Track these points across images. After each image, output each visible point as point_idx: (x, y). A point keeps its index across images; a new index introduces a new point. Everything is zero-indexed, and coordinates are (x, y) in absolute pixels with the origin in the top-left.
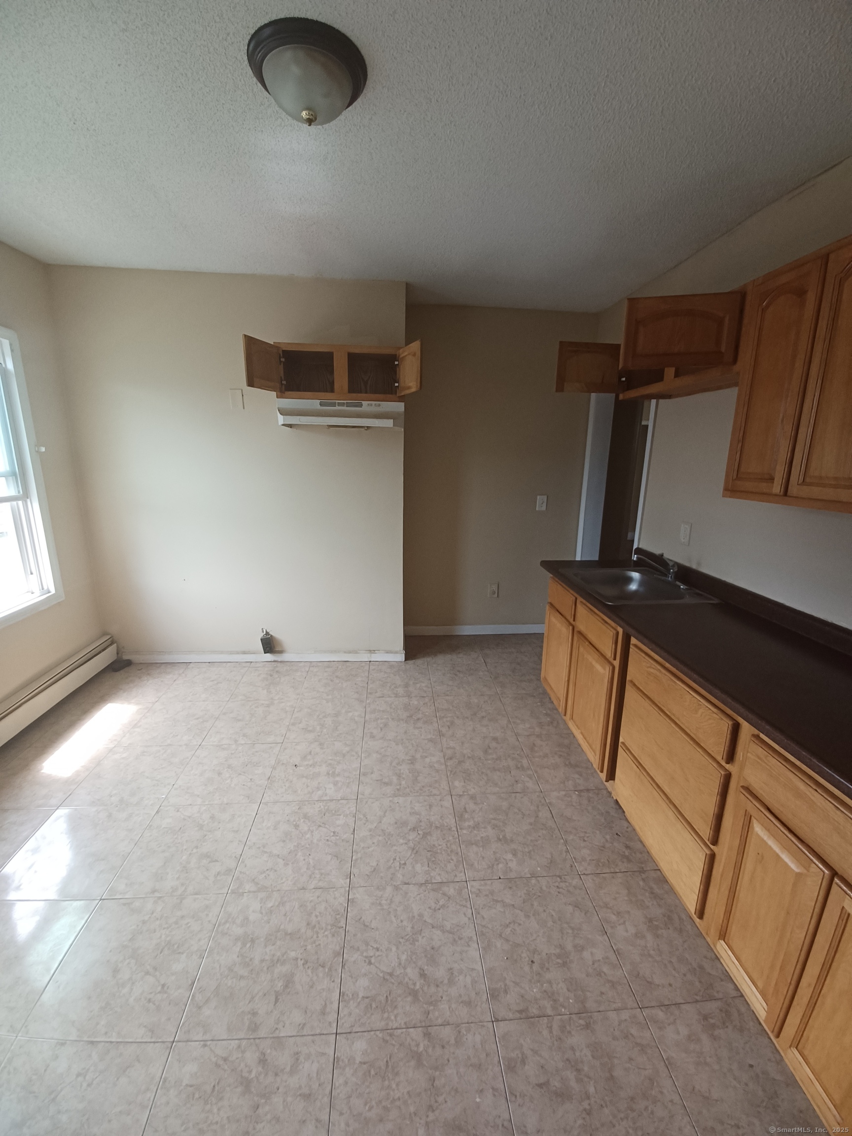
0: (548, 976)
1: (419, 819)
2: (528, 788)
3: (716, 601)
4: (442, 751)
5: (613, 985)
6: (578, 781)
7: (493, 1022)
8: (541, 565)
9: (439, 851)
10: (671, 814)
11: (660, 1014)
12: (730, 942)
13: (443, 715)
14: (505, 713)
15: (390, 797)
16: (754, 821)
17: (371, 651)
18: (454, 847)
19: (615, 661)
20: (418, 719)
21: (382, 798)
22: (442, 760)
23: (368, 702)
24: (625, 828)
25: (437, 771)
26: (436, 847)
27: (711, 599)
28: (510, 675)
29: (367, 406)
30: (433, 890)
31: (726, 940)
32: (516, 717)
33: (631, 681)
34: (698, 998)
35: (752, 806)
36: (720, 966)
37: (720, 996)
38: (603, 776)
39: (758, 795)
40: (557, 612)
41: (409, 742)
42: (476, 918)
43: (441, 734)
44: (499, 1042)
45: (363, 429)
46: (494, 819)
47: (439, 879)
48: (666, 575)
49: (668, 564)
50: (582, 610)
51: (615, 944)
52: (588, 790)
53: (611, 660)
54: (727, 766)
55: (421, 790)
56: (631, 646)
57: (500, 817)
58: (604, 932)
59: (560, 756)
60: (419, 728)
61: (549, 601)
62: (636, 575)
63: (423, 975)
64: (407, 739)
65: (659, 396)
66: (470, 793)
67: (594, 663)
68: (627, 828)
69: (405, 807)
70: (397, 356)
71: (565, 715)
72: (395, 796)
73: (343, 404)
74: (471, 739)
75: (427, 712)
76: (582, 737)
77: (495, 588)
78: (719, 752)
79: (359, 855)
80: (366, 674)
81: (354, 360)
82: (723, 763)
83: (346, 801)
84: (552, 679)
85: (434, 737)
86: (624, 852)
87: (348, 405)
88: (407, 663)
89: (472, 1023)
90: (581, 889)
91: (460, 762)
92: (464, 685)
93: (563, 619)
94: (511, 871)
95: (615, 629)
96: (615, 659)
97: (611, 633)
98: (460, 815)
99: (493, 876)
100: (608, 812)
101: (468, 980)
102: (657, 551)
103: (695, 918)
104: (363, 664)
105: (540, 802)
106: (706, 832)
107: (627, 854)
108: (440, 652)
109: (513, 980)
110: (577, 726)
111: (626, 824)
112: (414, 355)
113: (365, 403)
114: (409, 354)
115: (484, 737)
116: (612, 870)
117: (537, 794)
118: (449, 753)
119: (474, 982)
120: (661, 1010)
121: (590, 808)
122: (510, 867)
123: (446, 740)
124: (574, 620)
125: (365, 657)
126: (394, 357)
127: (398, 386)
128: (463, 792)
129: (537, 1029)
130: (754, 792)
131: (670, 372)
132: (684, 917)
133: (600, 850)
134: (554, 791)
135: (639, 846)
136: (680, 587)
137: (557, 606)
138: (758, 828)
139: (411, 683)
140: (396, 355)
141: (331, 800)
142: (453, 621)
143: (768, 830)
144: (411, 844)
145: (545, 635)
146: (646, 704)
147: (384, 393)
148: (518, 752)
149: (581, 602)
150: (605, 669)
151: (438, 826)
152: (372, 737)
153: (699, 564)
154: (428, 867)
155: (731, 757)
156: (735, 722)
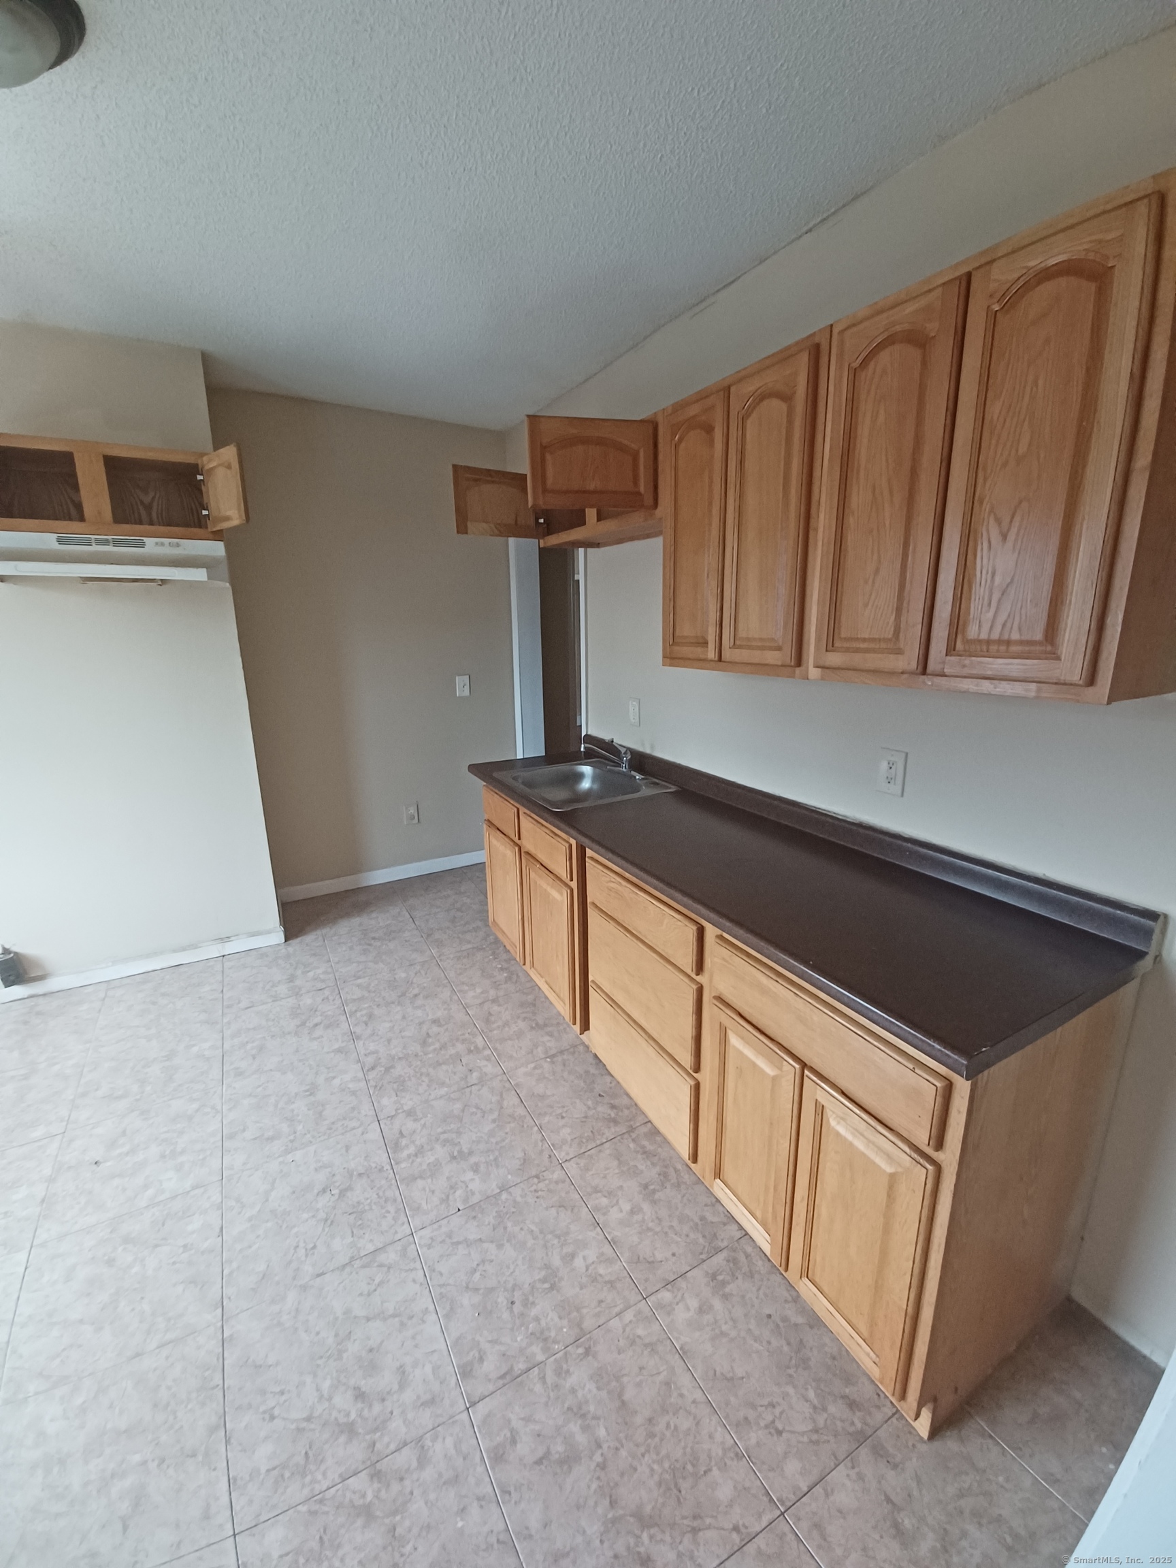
0: (534, 1312)
1: (330, 1173)
2: (486, 1074)
3: (673, 789)
4: (359, 1061)
5: (611, 1284)
6: (548, 1044)
7: (468, 1409)
8: (469, 771)
9: (367, 1208)
10: (651, 1051)
11: (666, 1296)
12: (725, 1178)
13: (354, 1009)
14: (446, 981)
15: (279, 1157)
16: (729, 1032)
17: (223, 940)
18: (389, 1194)
19: (572, 882)
20: (316, 1025)
21: (267, 1162)
22: (361, 1075)
23: (225, 1021)
24: (608, 1084)
25: (354, 1093)
26: (363, 1203)
27: (667, 788)
28: (448, 928)
29: (152, 546)
30: (364, 1267)
31: (721, 1178)
32: (463, 983)
33: (593, 904)
34: (703, 1257)
35: (726, 1017)
36: (721, 1209)
37: (725, 1244)
38: (577, 1028)
39: (730, 1003)
40: (498, 832)
41: (304, 1064)
42: (431, 1279)
43: (354, 1037)
44: (480, 1432)
45: (155, 584)
46: (444, 1132)
47: (371, 1248)
48: (619, 766)
49: (620, 752)
50: (526, 823)
51: (609, 1233)
52: (562, 1052)
53: (568, 881)
54: (698, 978)
55: (331, 1129)
56: (587, 859)
57: (452, 1126)
58: (596, 1224)
59: (524, 1019)
60: (319, 1038)
61: (486, 817)
62: (587, 770)
63: (360, 1395)
64: (300, 1061)
65: (588, 544)
66: (406, 1108)
67: (549, 889)
68: (611, 1083)
69: (305, 1163)
70: (200, 467)
71: (524, 964)
72: (287, 1152)
73: (106, 543)
74: (400, 1032)
75: (329, 1011)
76: (547, 986)
77: (412, 811)
78: (688, 963)
79: (235, 1265)
80: (219, 977)
81: (116, 467)
82: (694, 976)
83: (202, 1190)
84: (502, 921)
85: (344, 1044)
86: (610, 1115)
87: (116, 543)
88: (288, 945)
89: (438, 1426)
90: (563, 1182)
91: (387, 1070)
92: (384, 957)
93: (507, 839)
94: (473, 1193)
95: (568, 842)
96: (572, 880)
97: (563, 848)
98: (392, 1146)
99: (448, 1212)
100: (587, 1072)
101: (428, 1369)
102: (606, 736)
103: (689, 1163)
104: (211, 963)
105: (504, 1087)
106: (687, 1059)
107: (613, 1115)
108: (342, 917)
109: (490, 1339)
110: (540, 974)
111: (608, 1079)
112: (229, 467)
113: (149, 541)
114: (219, 465)
115: (421, 1024)
116: (598, 1142)
117: (499, 1078)
118: (370, 1060)
119: (436, 1369)
120: (668, 1290)
121: (566, 1074)
122: (471, 1190)
123: (364, 1044)
124: (519, 839)
125: (215, 951)
126: (194, 469)
127: (208, 515)
128: (396, 1110)
129: (526, 1388)
130: (727, 1001)
131: (591, 514)
132: (679, 1167)
133: (582, 1122)
134: (520, 1068)
135: (625, 1101)
136: (635, 777)
137: (495, 822)
138: (734, 1040)
139: (299, 972)
140: (197, 465)
141: (174, 1198)
142: (356, 868)
143: (742, 1038)
144: (322, 1215)
145: (487, 864)
146: (611, 926)
147: (187, 525)
148: (469, 1030)
149: (524, 813)
150: (561, 894)
151: (362, 1171)
152: (239, 1073)
153: (652, 747)
154: (353, 1236)
155: (700, 967)
156: (699, 926)
